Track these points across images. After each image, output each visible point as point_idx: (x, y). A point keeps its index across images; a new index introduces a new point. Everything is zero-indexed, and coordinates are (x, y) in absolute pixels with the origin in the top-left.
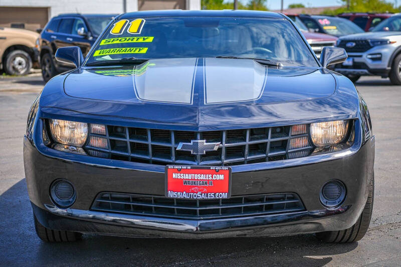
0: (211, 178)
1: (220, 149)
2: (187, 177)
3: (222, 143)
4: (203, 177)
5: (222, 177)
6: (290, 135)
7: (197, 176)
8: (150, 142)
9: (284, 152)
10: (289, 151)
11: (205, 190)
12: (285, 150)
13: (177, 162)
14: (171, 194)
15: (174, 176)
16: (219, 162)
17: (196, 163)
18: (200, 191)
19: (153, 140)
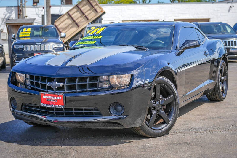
0: (56, 99)
1: (63, 86)
2: (48, 97)
3: (64, 83)
4: (53, 98)
5: (60, 98)
6: (98, 81)
7: (51, 97)
8: (40, 82)
9: (96, 89)
10: (99, 88)
11: (54, 104)
12: (96, 88)
13: (48, 91)
14: (43, 105)
15: (44, 97)
16: (64, 92)
17: (53, 92)
18: (52, 104)
19: (41, 81)
